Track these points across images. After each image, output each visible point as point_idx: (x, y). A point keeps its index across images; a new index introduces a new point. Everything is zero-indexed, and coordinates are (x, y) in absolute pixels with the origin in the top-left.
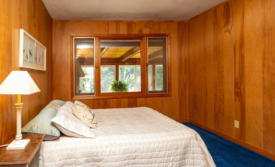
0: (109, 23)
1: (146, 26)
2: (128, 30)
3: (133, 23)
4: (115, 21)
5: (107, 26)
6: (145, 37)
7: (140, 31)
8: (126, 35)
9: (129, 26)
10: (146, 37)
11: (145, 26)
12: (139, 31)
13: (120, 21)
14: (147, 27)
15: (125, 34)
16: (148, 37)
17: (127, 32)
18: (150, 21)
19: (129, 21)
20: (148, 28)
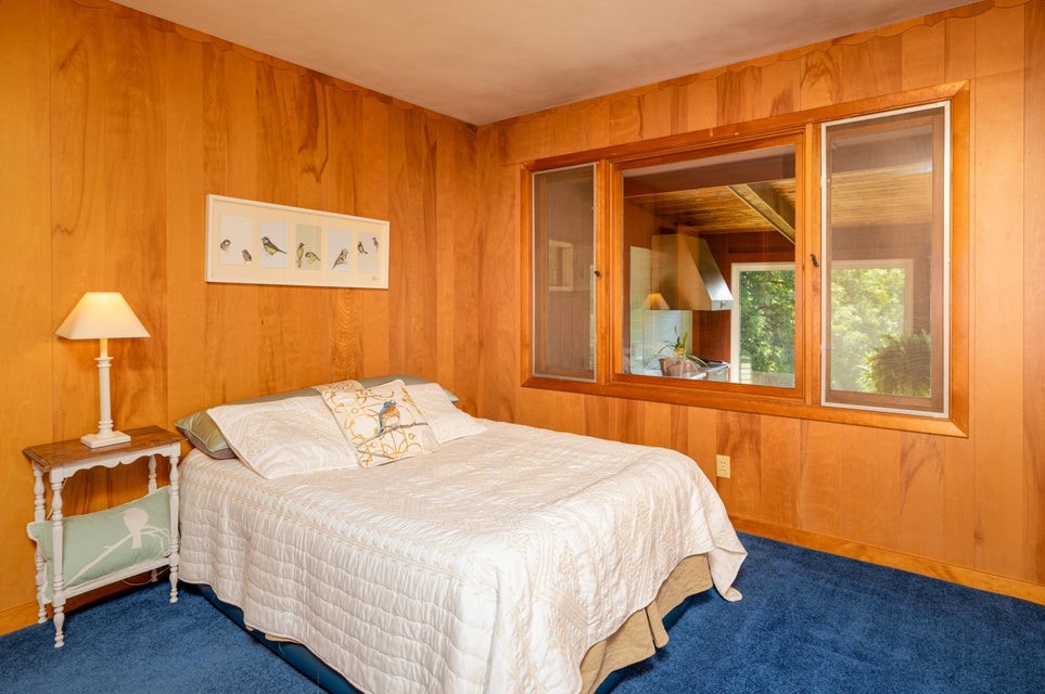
0: (643, 96)
1: (813, 71)
2: (724, 105)
3: (744, 71)
4: (668, 83)
5: (635, 113)
6: (809, 128)
7: (784, 99)
8: (711, 134)
9: (729, 86)
10: (817, 123)
11: (808, 70)
12: (775, 103)
13: (684, 81)
14: (817, 77)
15: (708, 130)
16: (824, 126)
17: (718, 120)
18: (835, 42)
19: (729, 67)
20: (822, 79)
